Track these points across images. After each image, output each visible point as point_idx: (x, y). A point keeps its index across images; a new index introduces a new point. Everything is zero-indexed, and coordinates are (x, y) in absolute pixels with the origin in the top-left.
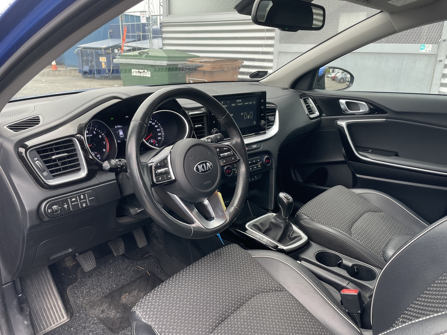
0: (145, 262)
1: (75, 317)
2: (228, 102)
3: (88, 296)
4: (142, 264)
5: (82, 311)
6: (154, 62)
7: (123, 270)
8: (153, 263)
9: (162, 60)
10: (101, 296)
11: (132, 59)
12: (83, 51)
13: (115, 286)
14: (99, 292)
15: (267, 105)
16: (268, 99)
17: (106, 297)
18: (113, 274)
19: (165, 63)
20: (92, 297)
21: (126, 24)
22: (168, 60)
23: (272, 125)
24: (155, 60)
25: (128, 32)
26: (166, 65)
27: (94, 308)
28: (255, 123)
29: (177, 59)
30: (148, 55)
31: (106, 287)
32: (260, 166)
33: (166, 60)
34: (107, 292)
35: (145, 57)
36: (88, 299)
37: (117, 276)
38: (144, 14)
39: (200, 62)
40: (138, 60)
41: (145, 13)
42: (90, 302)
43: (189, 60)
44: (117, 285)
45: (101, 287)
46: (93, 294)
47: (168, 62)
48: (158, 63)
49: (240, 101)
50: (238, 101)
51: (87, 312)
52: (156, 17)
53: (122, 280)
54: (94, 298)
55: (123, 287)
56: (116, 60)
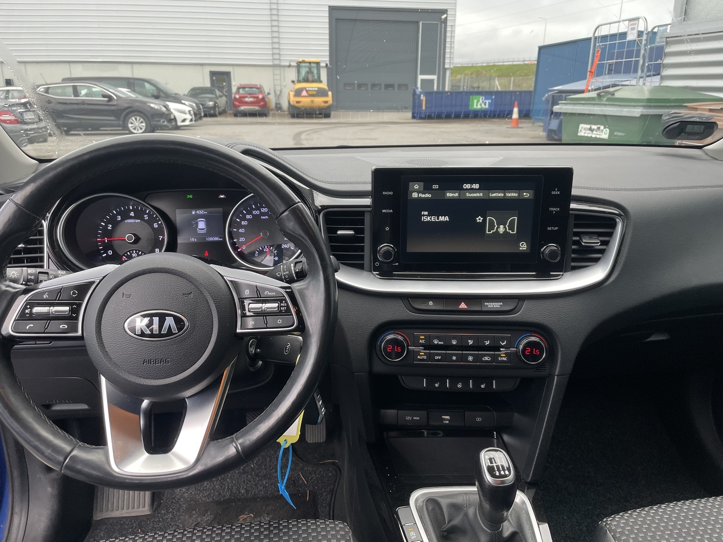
0: (318, 472)
1: (158, 514)
2: (436, 187)
3: (195, 489)
4: (310, 473)
5: (173, 509)
6: (618, 111)
7: (273, 469)
8: (328, 480)
9: (634, 106)
10: (213, 499)
11: (584, 104)
12: (555, 97)
13: (243, 491)
14: (214, 490)
15: (573, 206)
16: (576, 187)
17: (218, 503)
18: (253, 469)
19: (637, 112)
20: (200, 492)
21: (601, 44)
22: (643, 106)
23: (597, 260)
24: (620, 106)
25: (602, 58)
26: (638, 115)
27: (191, 513)
28: (523, 246)
29: (668, 105)
30: (613, 97)
31: (228, 487)
32: (505, 359)
33: (641, 106)
34: (225, 496)
35: (606, 101)
36: (193, 493)
37: (257, 475)
38: (635, 24)
39: (711, 110)
40: (593, 106)
41: (637, 22)
42: (192, 500)
43: (686, 106)
44: (247, 491)
45: (222, 483)
46: (203, 489)
47: (644, 110)
48: (625, 112)
49: (476, 186)
50: (468, 186)
51: (178, 514)
52: (664, 28)
53: (261, 486)
54: (203, 496)
55: (254, 499)
56: (557, 108)
